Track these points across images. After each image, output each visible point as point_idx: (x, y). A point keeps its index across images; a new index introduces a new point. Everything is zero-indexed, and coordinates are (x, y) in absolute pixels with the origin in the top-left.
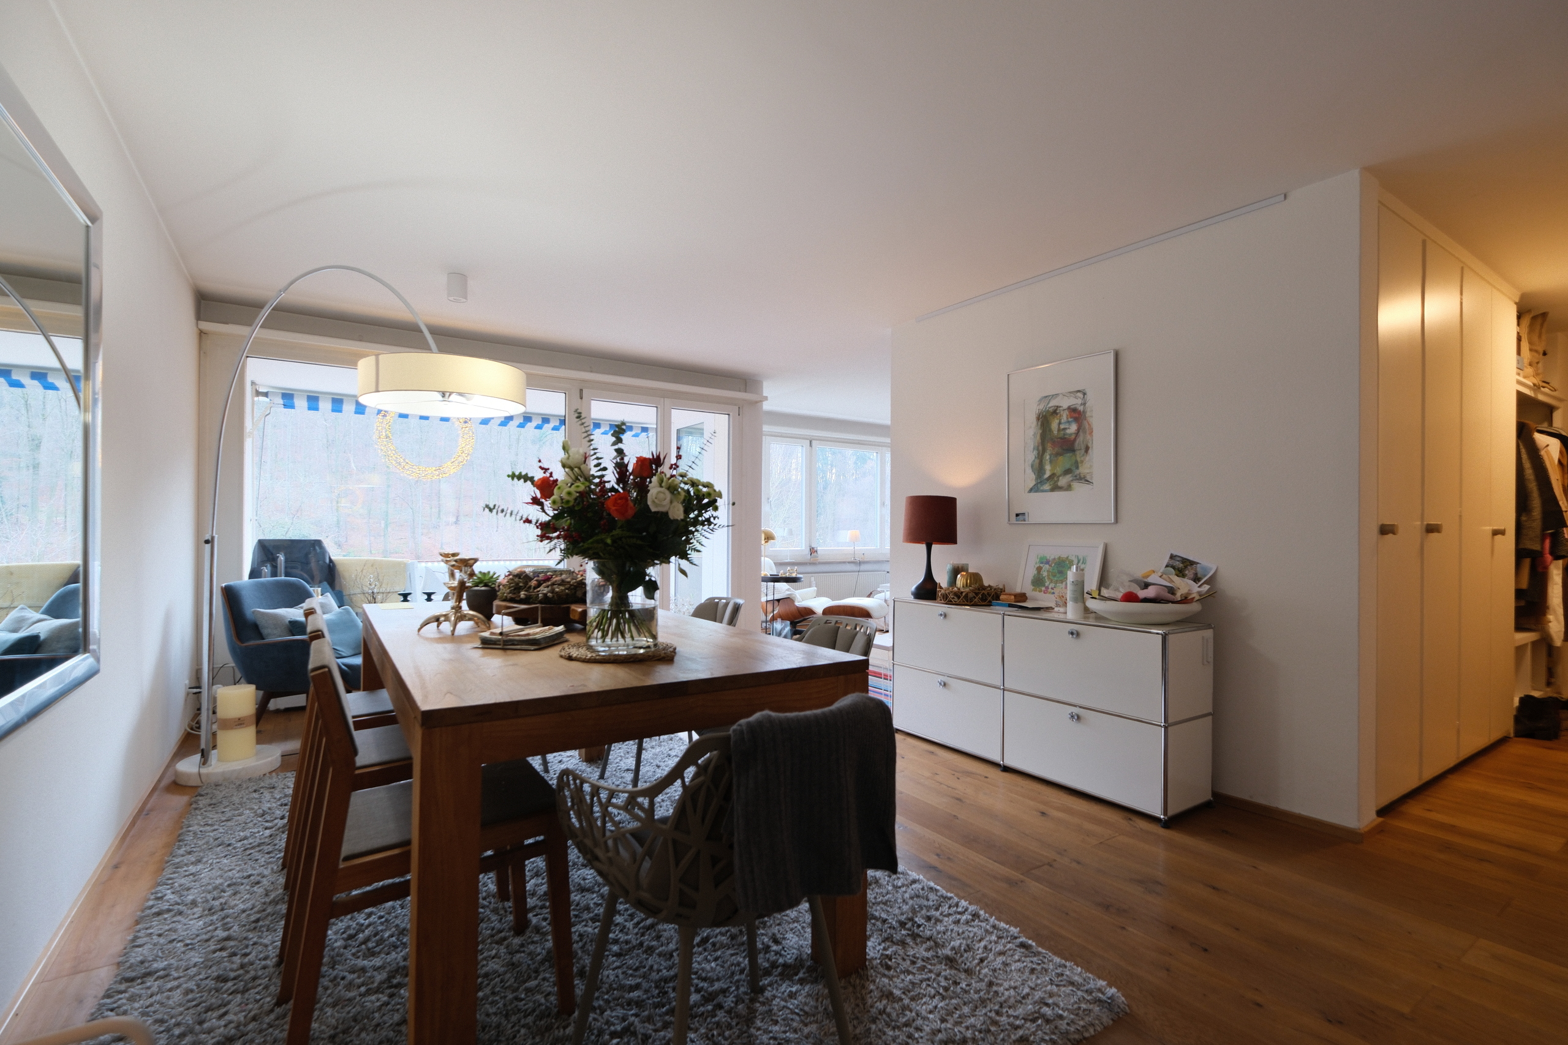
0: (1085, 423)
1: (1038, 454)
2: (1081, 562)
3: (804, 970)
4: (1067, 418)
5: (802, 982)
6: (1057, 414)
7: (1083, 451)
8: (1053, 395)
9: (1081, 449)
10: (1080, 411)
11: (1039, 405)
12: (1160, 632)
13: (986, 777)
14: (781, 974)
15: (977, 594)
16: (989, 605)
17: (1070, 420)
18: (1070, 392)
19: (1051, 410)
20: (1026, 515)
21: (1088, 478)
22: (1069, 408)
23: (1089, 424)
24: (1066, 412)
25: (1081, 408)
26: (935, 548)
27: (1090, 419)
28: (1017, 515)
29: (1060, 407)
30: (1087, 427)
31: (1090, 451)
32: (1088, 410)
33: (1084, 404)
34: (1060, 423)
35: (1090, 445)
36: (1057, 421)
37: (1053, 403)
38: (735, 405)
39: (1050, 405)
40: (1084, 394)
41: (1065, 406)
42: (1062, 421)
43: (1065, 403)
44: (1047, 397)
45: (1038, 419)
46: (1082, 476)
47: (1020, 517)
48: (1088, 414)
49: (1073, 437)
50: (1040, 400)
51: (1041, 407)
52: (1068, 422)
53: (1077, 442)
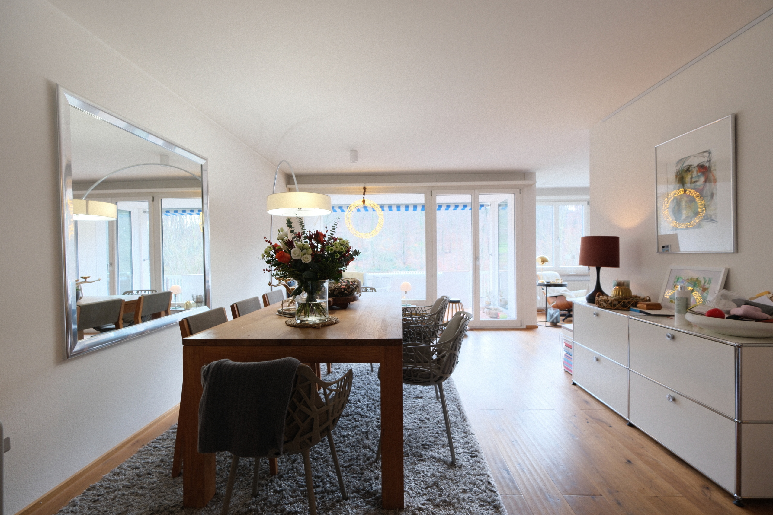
0: (711, 175)
1: (677, 202)
2: (707, 282)
3: (373, 498)
4: (697, 174)
5: (368, 503)
6: (690, 171)
7: (709, 198)
8: (686, 158)
9: (707, 196)
10: (706, 167)
11: (677, 166)
12: (734, 344)
13: (611, 426)
14: (363, 495)
15: (619, 302)
16: (628, 310)
17: (699, 174)
18: (699, 154)
19: (685, 168)
20: (669, 247)
21: (713, 218)
22: (698, 165)
23: (714, 177)
24: (697, 169)
25: (707, 165)
26: (603, 269)
27: (714, 172)
28: (663, 247)
29: (692, 165)
30: (712, 178)
31: (715, 197)
32: (713, 165)
33: (709, 161)
34: (692, 178)
35: (714, 192)
36: (689, 176)
37: (687, 163)
38: (518, 188)
39: (685, 165)
40: (710, 153)
41: (695, 164)
42: (694, 176)
43: (695, 162)
44: (681, 159)
45: (676, 176)
46: (709, 217)
47: (665, 248)
48: (713, 168)
49: (702, 187)
50: (678, 163)
51: (678, 167)
52: (698, 176)
53: (705, 191)
